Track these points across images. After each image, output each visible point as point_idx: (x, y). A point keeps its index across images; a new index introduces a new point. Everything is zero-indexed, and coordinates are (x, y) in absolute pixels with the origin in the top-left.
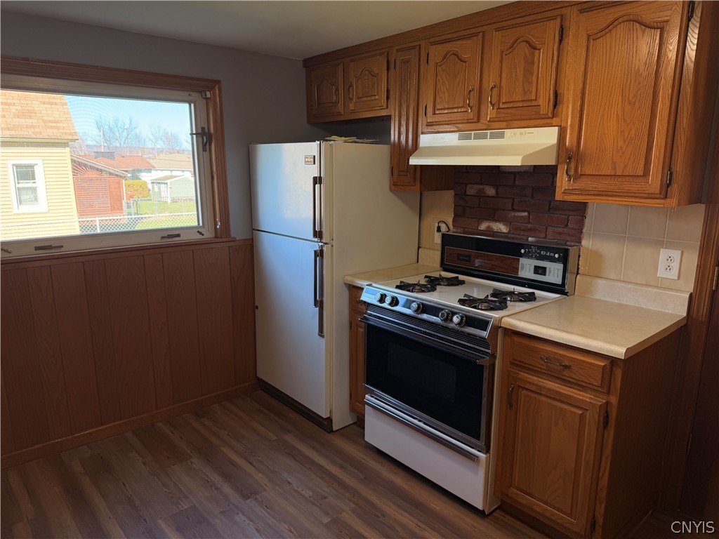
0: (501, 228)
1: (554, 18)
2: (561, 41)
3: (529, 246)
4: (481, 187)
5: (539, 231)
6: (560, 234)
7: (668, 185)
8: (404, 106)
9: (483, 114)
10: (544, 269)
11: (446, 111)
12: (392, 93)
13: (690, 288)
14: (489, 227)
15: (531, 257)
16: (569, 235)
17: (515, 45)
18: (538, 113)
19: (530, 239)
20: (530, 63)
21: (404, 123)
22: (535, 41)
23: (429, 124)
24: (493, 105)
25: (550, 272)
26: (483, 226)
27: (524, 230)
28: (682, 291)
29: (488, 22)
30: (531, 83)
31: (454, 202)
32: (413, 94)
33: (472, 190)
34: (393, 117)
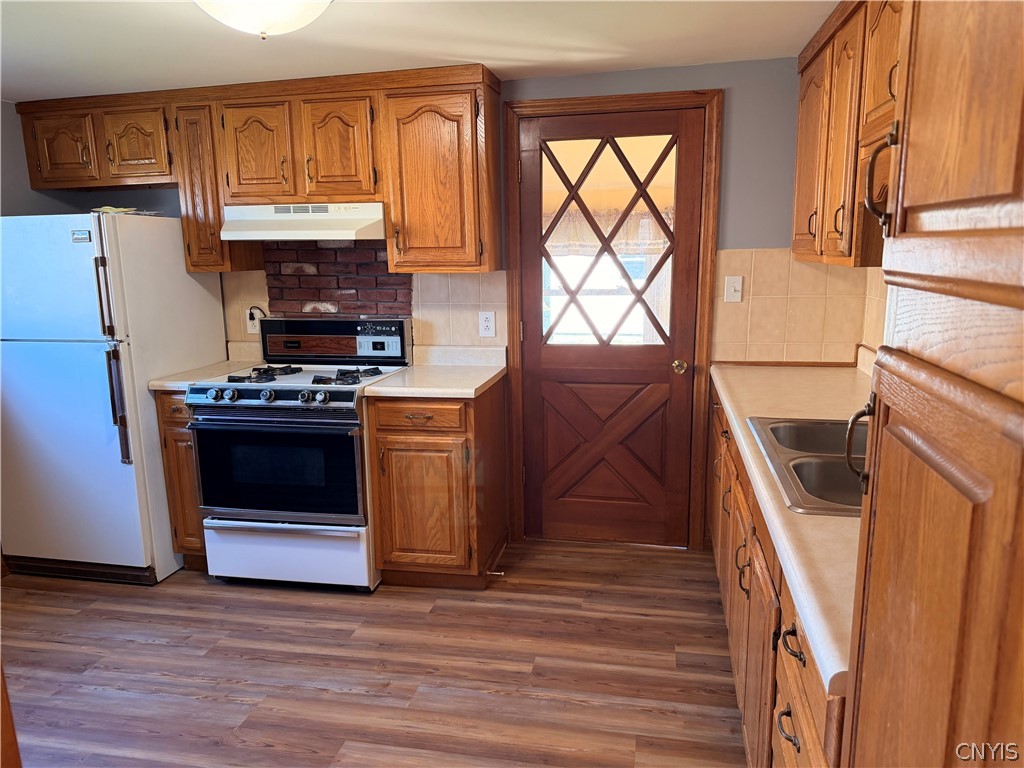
0: (329, 308)
1: (363, 98)
2: (372, 121)
3: (362, 323)
4: (299, 265)
5: (370, 308)
6: (391, 308)
7: (481, 254)
8: (197, 174)
9: (299, 186)
10: (382, 344)
11: (255, 182)
12: (176, 159)
13: (504, 342)
14: (314, 308)
15: (367, 334)
16: (400, 309)
17: (327, 120)
18: (361, 188)
19: (362, 317)
20: (345, 139)
21: (198, 191)
22: (346, 118)
23: (234, 196)
24: (311, 178)
25: (388, 345)
26: (308, 308)
27: (354, 308)
28: (500, 346)
29: (294, 93)
30: (349, 159)
31: (268, 284)
32: (208, 160)
33: (288, 269)
34: (181, 185)
